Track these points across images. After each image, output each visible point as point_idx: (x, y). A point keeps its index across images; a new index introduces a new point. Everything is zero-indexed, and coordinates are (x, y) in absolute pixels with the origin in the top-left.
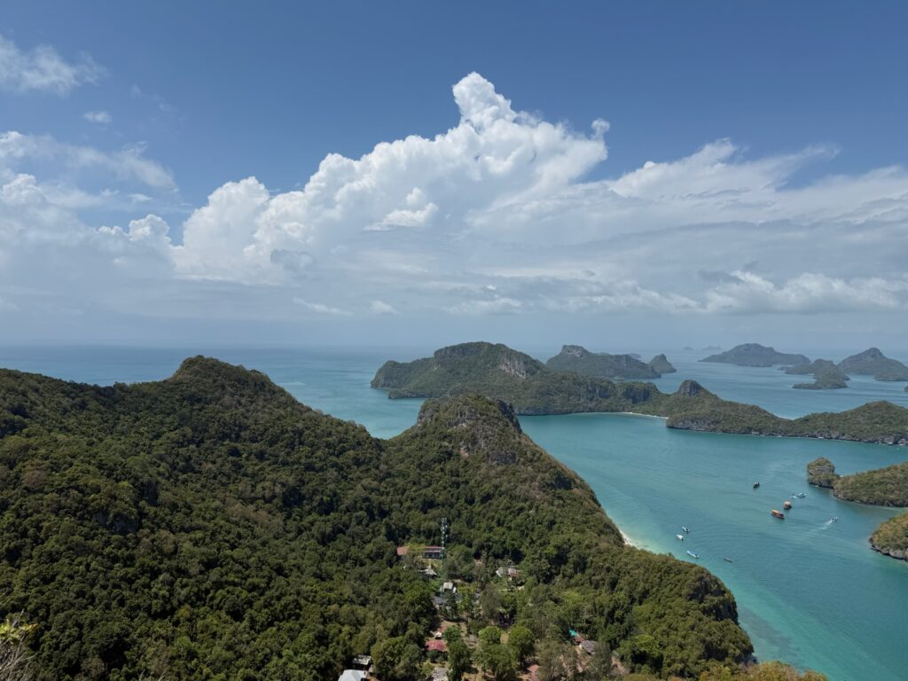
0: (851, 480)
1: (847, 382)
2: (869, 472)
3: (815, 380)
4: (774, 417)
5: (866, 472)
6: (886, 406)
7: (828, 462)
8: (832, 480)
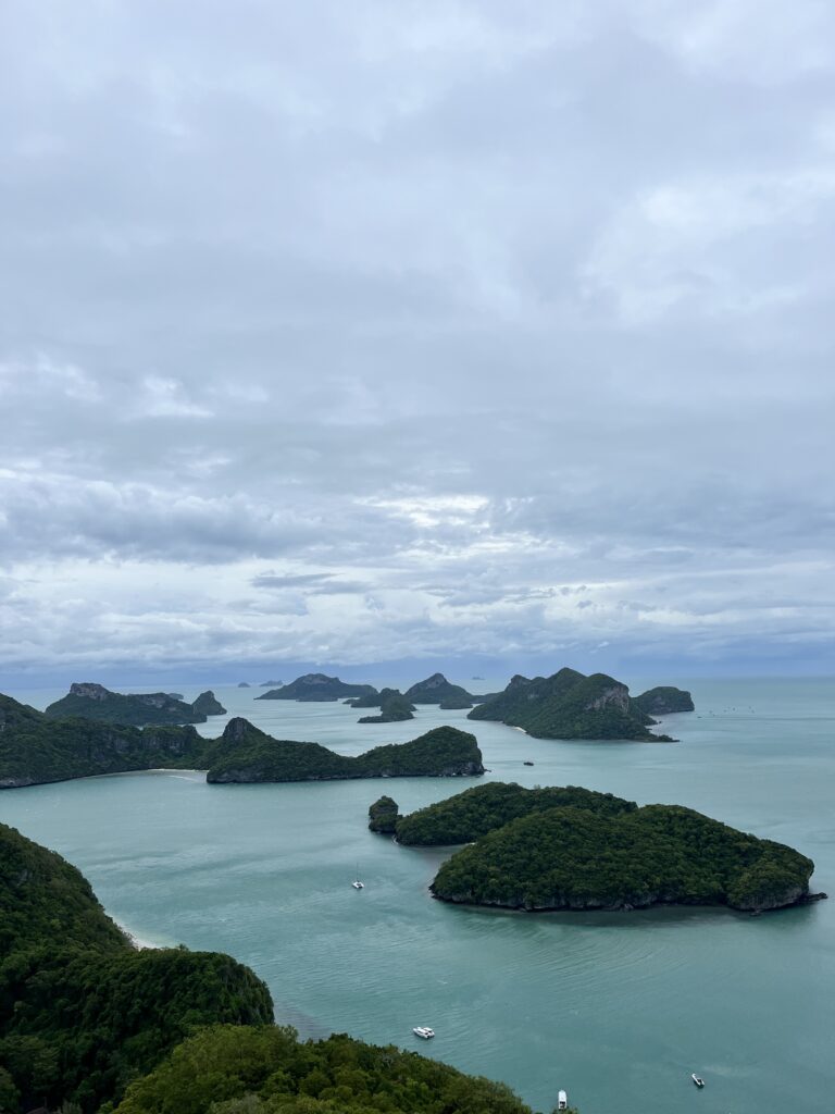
0: (415, 818)
1: (413, 712)
2: (432, 807)
3: (383, 712)
7: (390, 800)
8: (395, 821)
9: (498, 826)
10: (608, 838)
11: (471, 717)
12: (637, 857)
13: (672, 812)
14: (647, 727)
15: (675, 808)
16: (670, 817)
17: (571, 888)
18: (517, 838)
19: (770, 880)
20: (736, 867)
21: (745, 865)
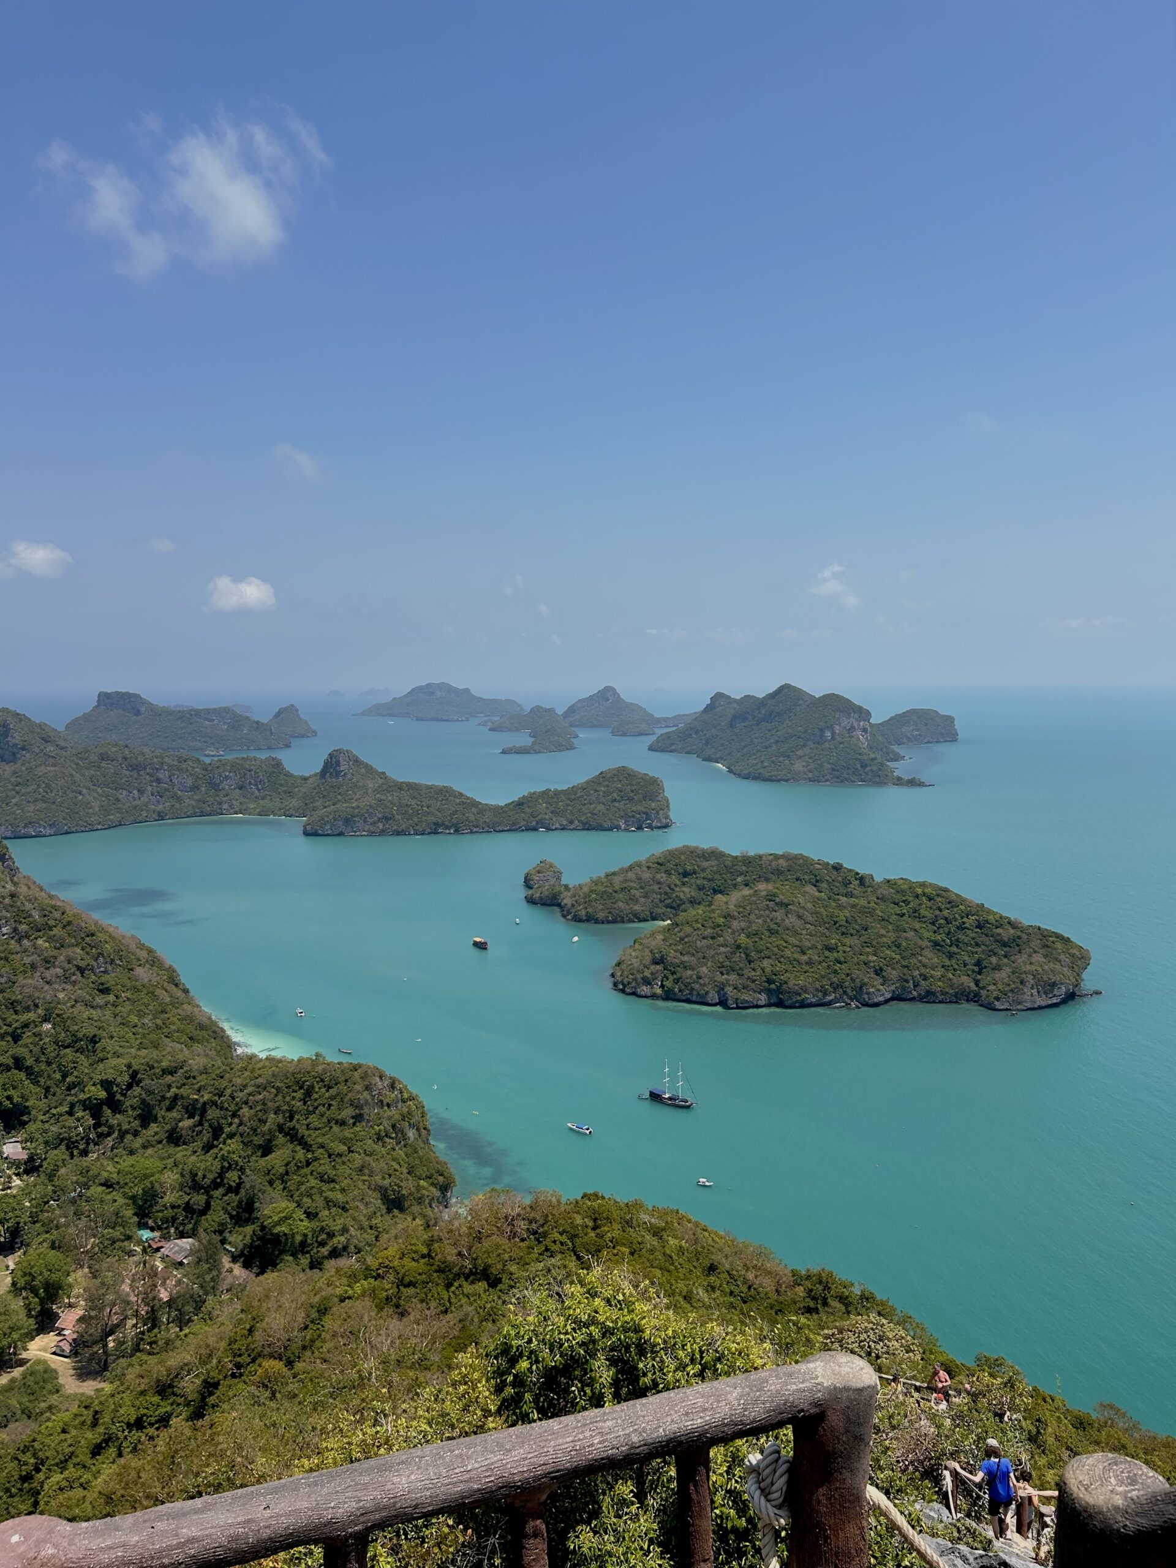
0: (586, 889)
1: (574, 740)
2: (607, 876)
3: (533, 739)
4: (474, 804)
5: (602, 875)
6: (624, 775)
7: (552, 865)
8: (559, 892)
9: (693, 902)
11: (654, 748)
12: (871, 946)
14: (890, 764)
16: (916, 895)
17: (786, 982)
18: (720, 920)
21: (1005, 957)
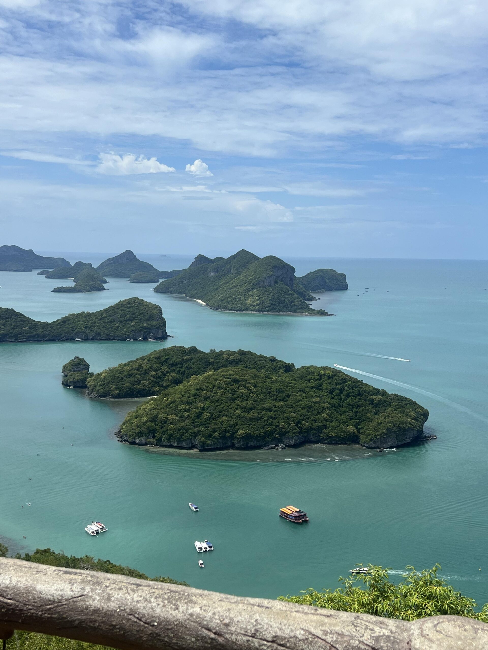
3: (75, 283)
5: (117, 365)
6: (136, 302)
7: (82, 360)
8: (86, 378)
9: (177, 382)
10: (269, 393)
11: (157, 290)
12: (292, 407)
13: (322, 372)
14: (308, 302)
15: (325, 369)
16: (320, 376)
17: (237, 432)
18: (193, 392)
19: (395, 425)
20: (368, 415)
21: (376, 414)
